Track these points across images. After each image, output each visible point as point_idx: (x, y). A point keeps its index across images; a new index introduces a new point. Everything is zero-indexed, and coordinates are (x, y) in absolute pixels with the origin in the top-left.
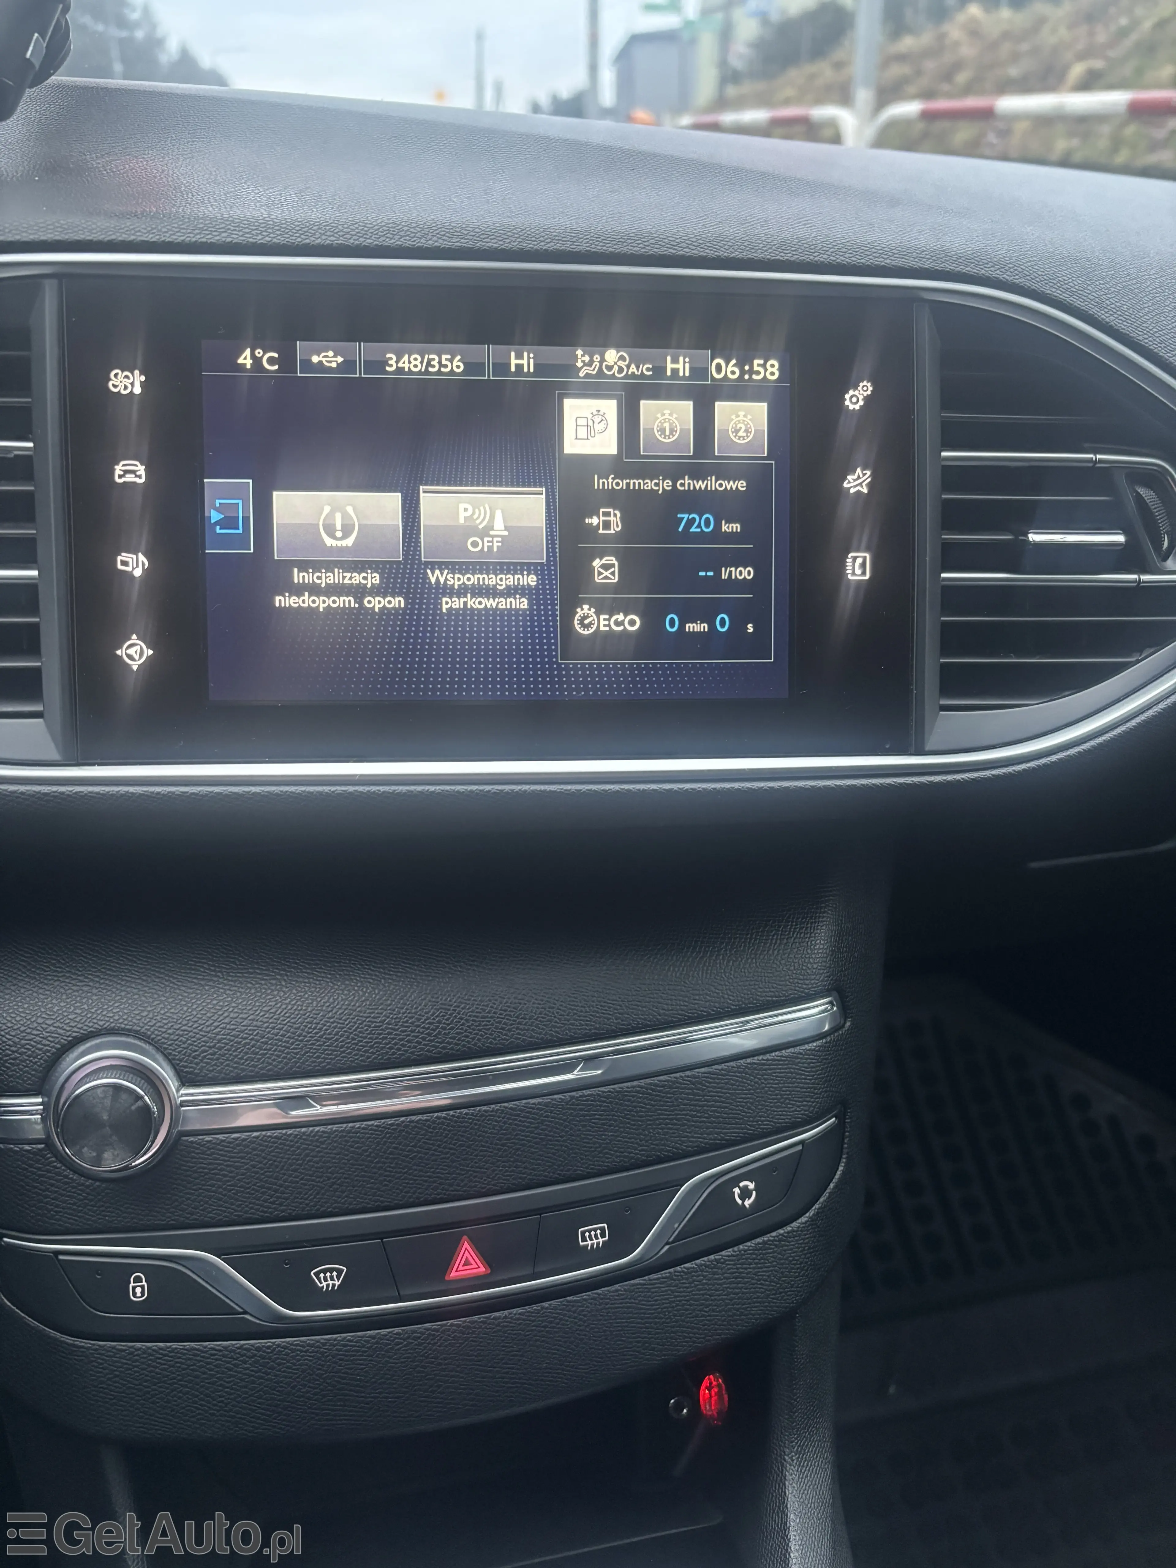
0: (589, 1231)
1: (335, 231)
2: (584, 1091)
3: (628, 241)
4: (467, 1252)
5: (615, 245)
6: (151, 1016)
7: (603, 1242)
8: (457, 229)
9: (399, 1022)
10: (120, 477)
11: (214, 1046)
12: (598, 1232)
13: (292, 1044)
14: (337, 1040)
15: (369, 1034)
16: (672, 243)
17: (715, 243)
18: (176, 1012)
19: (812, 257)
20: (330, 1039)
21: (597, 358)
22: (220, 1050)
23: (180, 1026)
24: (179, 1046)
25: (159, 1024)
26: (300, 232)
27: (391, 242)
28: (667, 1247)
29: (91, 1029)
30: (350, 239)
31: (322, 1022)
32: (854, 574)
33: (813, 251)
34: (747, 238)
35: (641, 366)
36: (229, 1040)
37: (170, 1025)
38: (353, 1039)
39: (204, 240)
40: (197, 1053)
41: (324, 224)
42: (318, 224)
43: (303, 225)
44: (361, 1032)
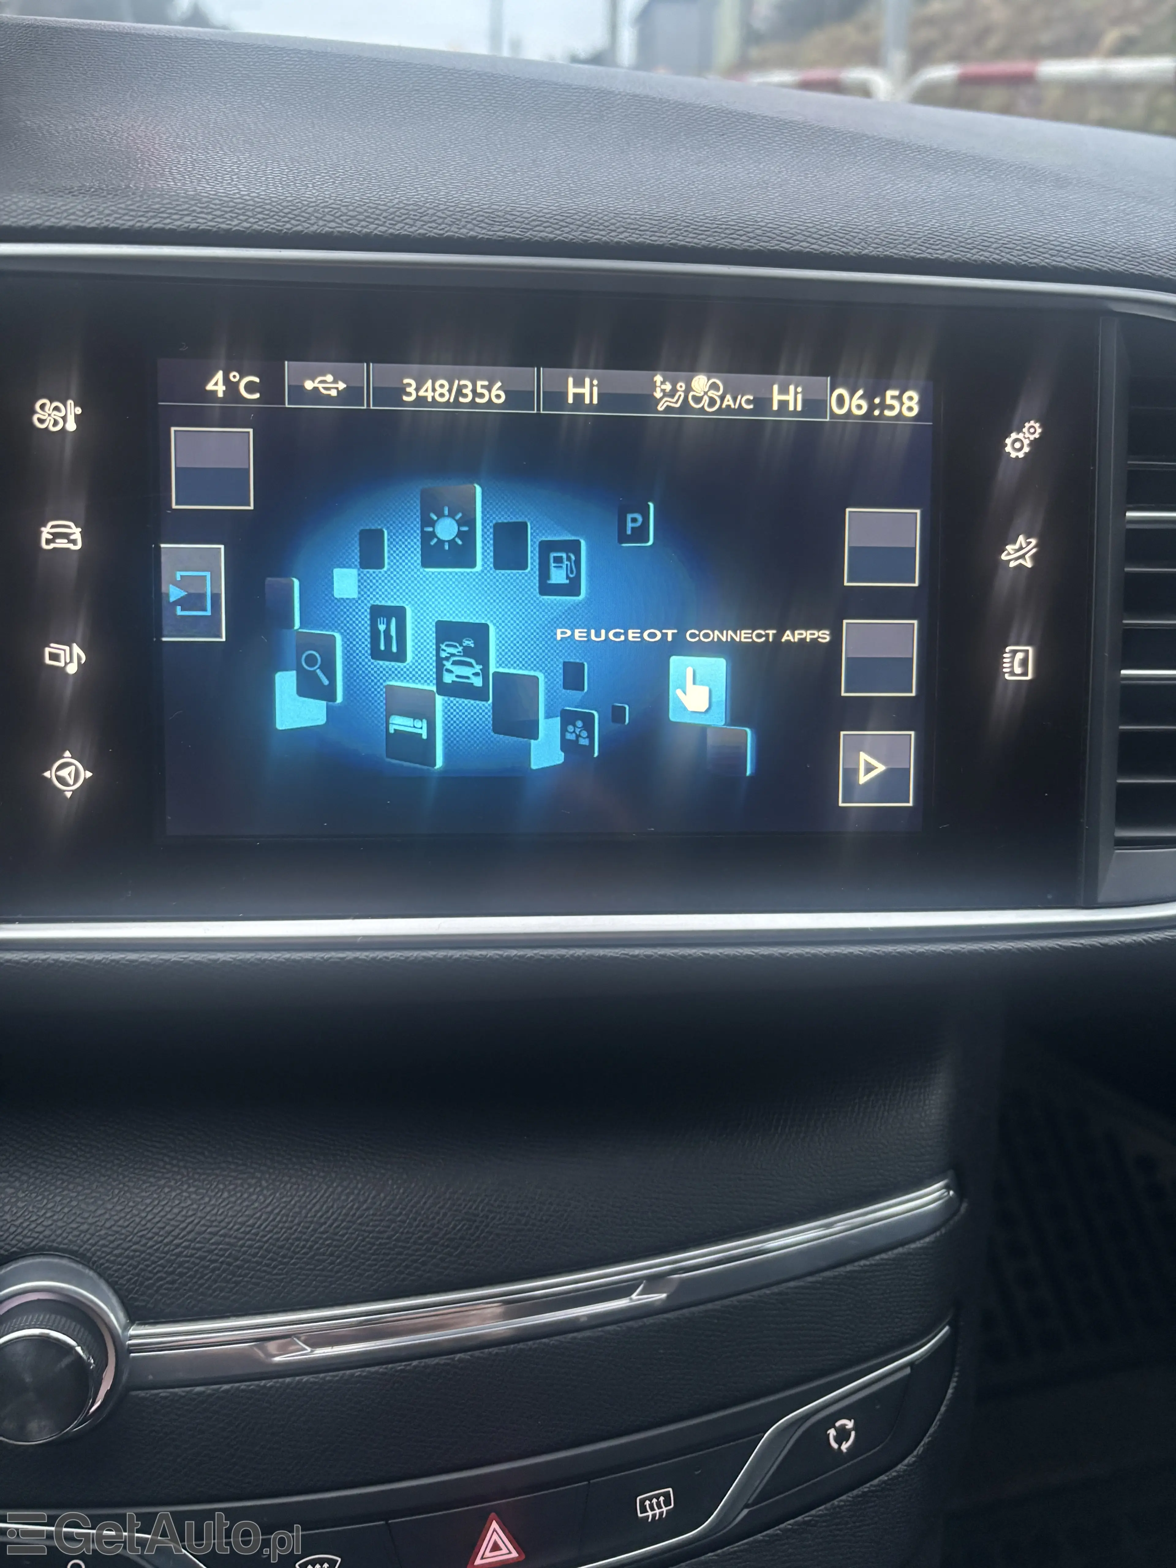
0: (650, 1499)
1: (337, 215)
2: (645, 1320)
3: (727, 231)
4: (495, 1533)
5: (709, 236)
6: (92, 1231)
7: (667, 1511)
8: (499, 213)
9: (410, 1238)
10: (48, 542)
11: (172, 1273)
12: (662, 1499)
13: (275, 1267)
14: (332, 1263)
15: (373, 1254)
16: (784, 234)
17: (841, 235)
18: (126, 1224)
19: (969, 255)
20: (324, 1261)
21: (681, 386)
22: (181, 1277)
23: (130, 1244)
24: (128, 1272)
25: (101, 1242)
26: (290, 216)
27: (411, 230)
28: (745, 1511)
29: (14, 1249)
30: (356, 225)
31: (312, 1239)
32: (1012, 673)
33: (970, 246)
34: (883, 229)
35: (739, 397)
36: (193, 1263)
37: (116, 1243)
38: (353, 1261)
39: (160, 226)
40: (151, 1281)
41: (322, 205)
42: (314, 204)
43: (294, 205)
44: (363, 1252)
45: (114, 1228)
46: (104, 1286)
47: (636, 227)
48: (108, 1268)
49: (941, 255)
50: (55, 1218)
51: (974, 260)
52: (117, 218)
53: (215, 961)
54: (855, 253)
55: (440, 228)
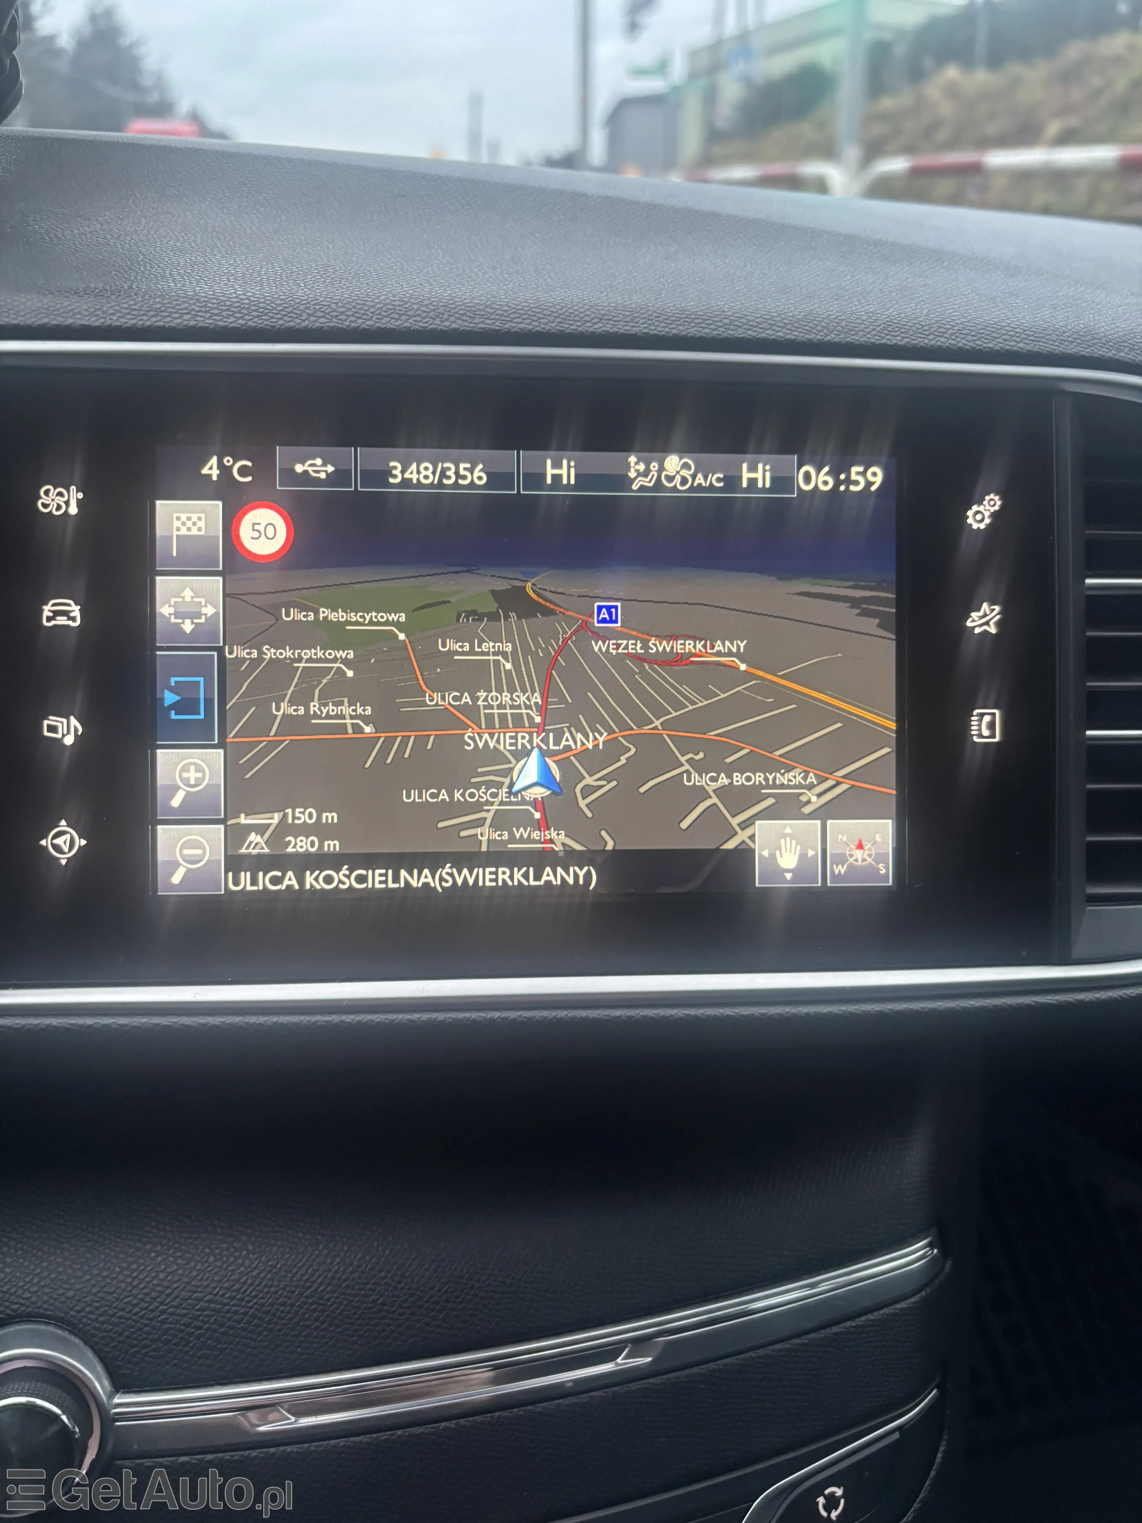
1: (327, 311)
2: (630, 1386)
3: (696, 321)
5: (680, 325)
6: (78, 1297)
8: (480, 307)
9: (396, 1301)
10: (49, 619)
11: (158, 1340)
13: (260, 1334)
14: (317, 1328)
15: (358, 1319)
16: (751, 324)
17: (804, 323)
18: (112, 1290)
19: (926, 341)
20: (309, 1326)
21: (654, 466)
22: (167, 1344)
23: (116, 1310)
24: (113, 1339)
25: (88, 1309)
26: (283, 313)
27: (397, 323)
30: (345, 320)
31: (298, 1303)
32: (980, 736)
33: (927, 333)
34: (844, 317)
35: (710, 475)
36: (179, 1330)
37: (102, 1310)
38: (338, 1326)
39: (161, 324)
40: (136, 1349)
41: (313, 303)
42: (305, 302)
43: (286, 303)
44: (348, 1317)
45: (100, 1294)
46: (90, 1354)
47: (610, 317)
48: (94, 1336)
49: (900, 341)
50: (42, 1283)
51: (931, 346)
52: (120, 317)
53: (205, 1025)
54: (818, 340)
55: (424, 321)
